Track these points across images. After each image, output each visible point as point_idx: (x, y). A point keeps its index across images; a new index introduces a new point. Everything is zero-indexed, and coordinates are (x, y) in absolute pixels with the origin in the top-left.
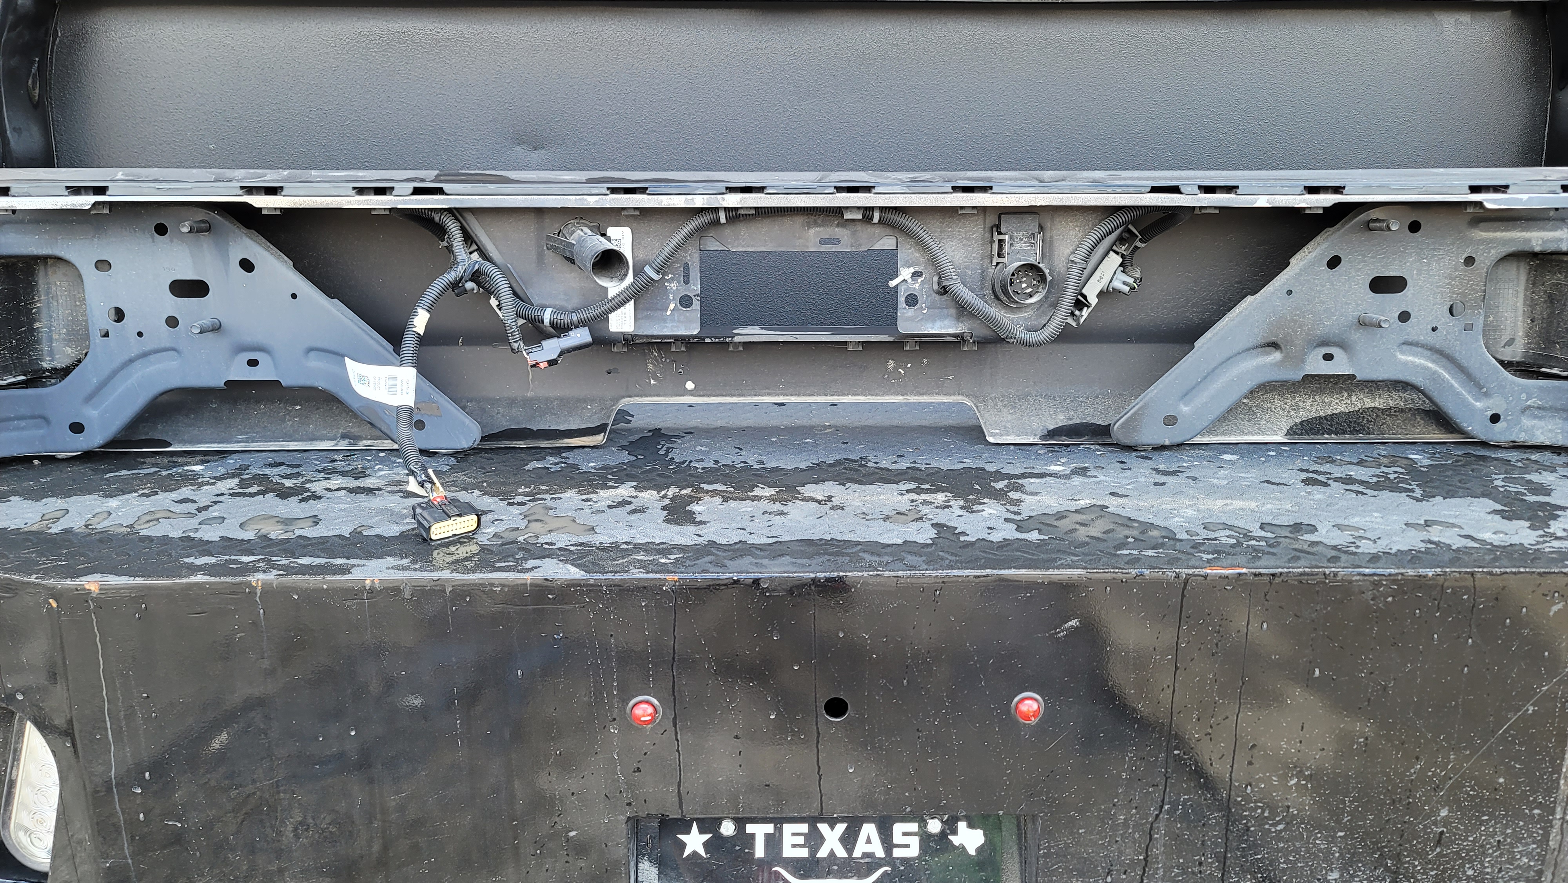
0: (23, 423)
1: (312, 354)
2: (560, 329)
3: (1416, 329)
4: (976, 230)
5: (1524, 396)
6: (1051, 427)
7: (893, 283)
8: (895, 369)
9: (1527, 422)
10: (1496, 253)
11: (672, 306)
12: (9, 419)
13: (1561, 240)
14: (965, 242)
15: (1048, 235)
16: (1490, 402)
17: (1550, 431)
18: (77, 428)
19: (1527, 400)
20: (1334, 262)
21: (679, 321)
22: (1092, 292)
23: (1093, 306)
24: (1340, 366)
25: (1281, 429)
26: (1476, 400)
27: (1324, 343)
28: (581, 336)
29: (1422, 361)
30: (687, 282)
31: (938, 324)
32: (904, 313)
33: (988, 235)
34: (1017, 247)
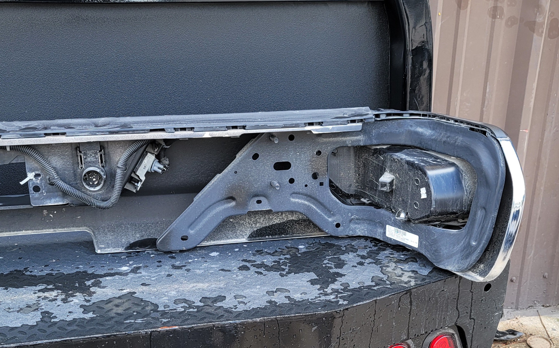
3: (298, 186)
4: (68, 152)
5: (350, 215)
6: (132, 242)
7: (22, 183)
8: (48, 214)
9: (352, 226)
10: (330, 148)
13: (360, 141)
14: (62, 157)
15: (106, 151)
16: (335, 218)
17: (363, 229)
19: (351, 216)
20: (256, 157)
22: (141, 173)
23: (143, 181)
24: (265, 206)
25: (246, 235)
26: (329, 218)
27: (256, 195)
29: (302, 201)
31: (53, 200)
32: (33, 195)
33: (74, 152)
34: (89, 159)
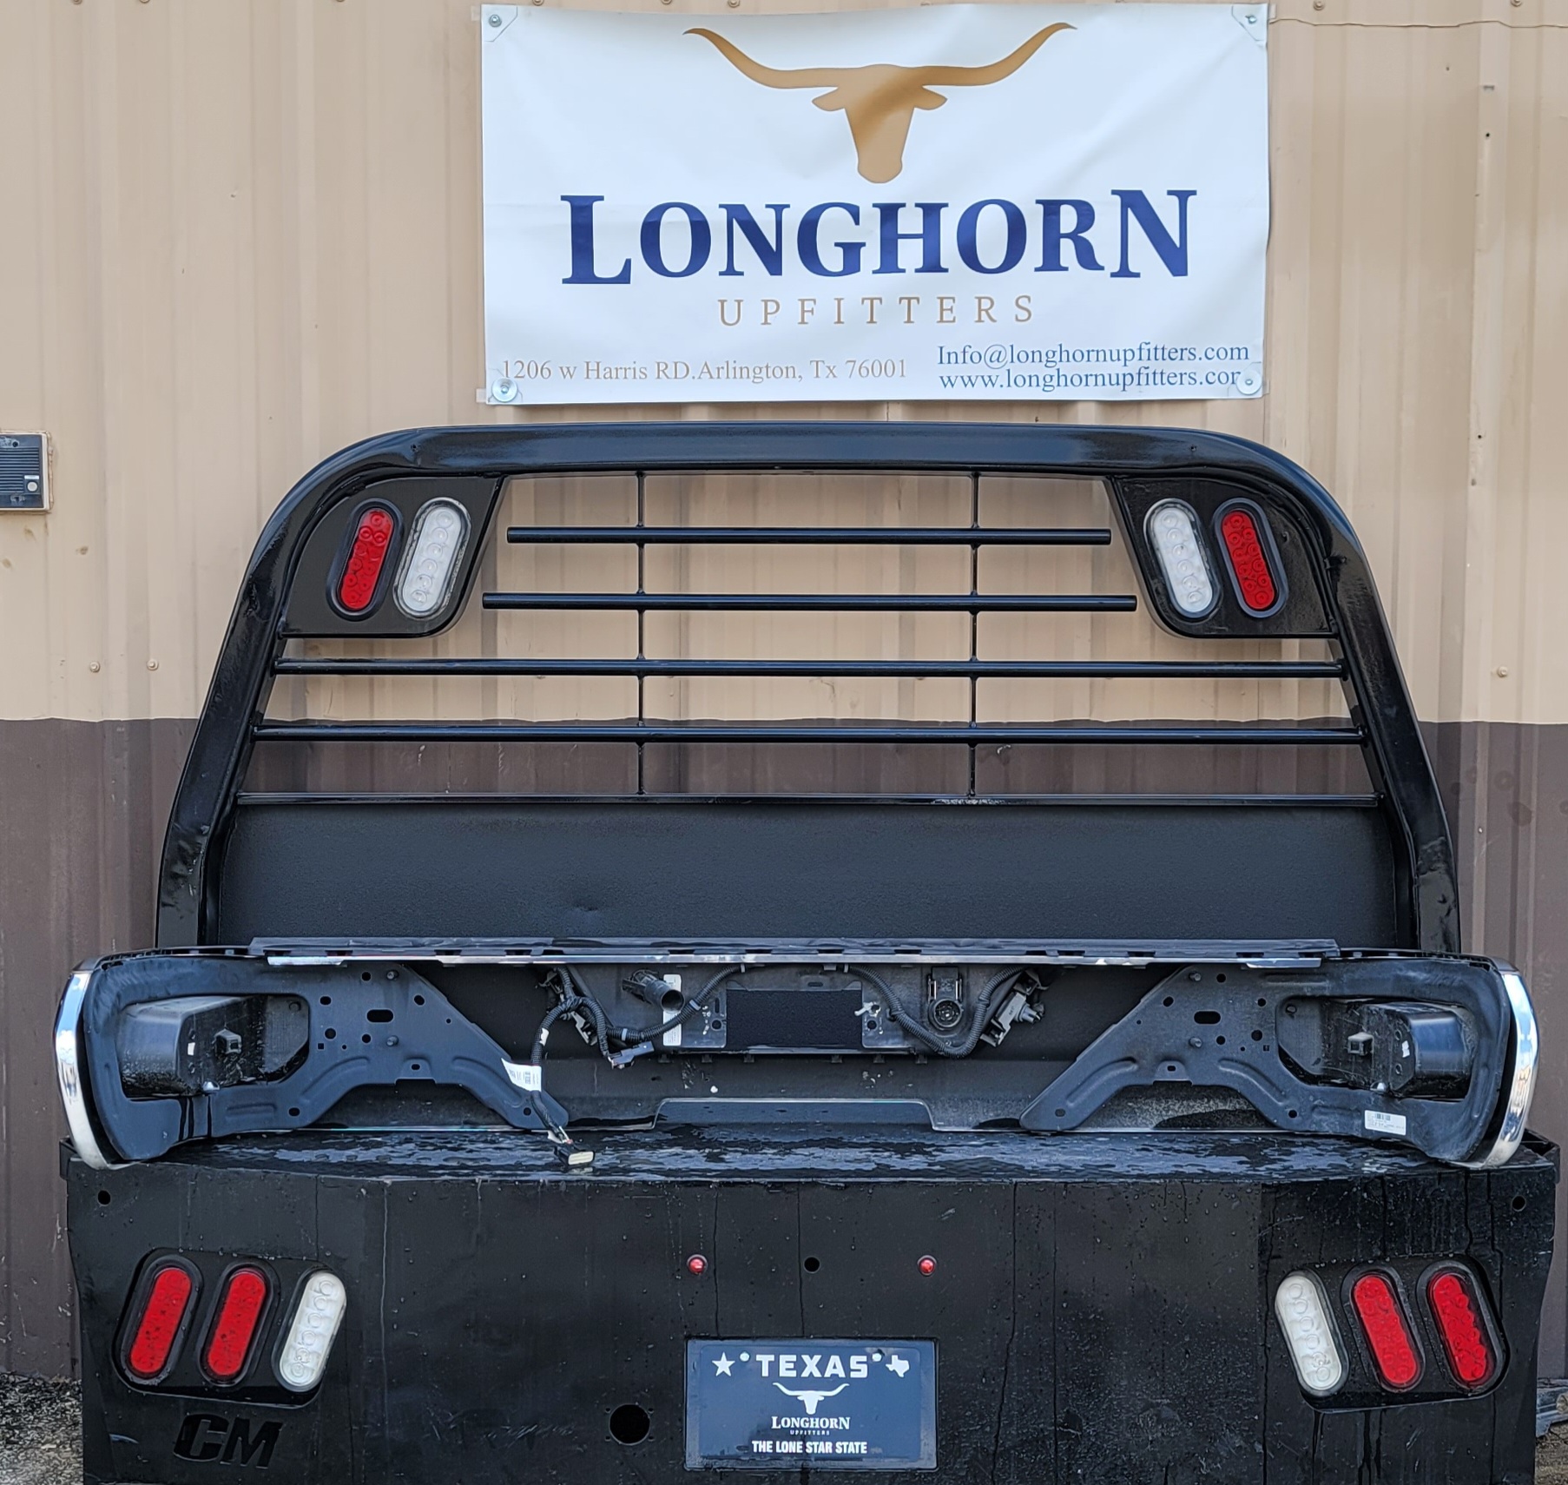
0: (259, 1108)
1: (457, 1061)
2: (631, 1043)
3: (1229, 1049)
4: (917, 978)
5: (1311, 1098)
6: (983, 1121)
7: (858, 1013)
8: (869, 1078)
9: (1316, 1117)
10: (1279, 997)
11: (707, 1028)
12: (251, 1105)
13: (1324, 988)
14: (908, 985)
15: (966, 982)
16: (1288, 1102)
17: (1332, 1123)
18: (294, 1112)
19: (1314, 1101)
20: (1168, 1002)
21: (711, 1038)
22: (1005, 1021)
23: (1007, 1030)
24: (1180, 1075)
25: (1152, 1124)
26: (1279, 1101)
27: (1167, 1058)
28: (645, 1048)
29: (1237, 1072)
30: (717, 1011)
31: (891, 1041)
32: (867, 1032)
33: (924, 981)
34: (943, 989)
